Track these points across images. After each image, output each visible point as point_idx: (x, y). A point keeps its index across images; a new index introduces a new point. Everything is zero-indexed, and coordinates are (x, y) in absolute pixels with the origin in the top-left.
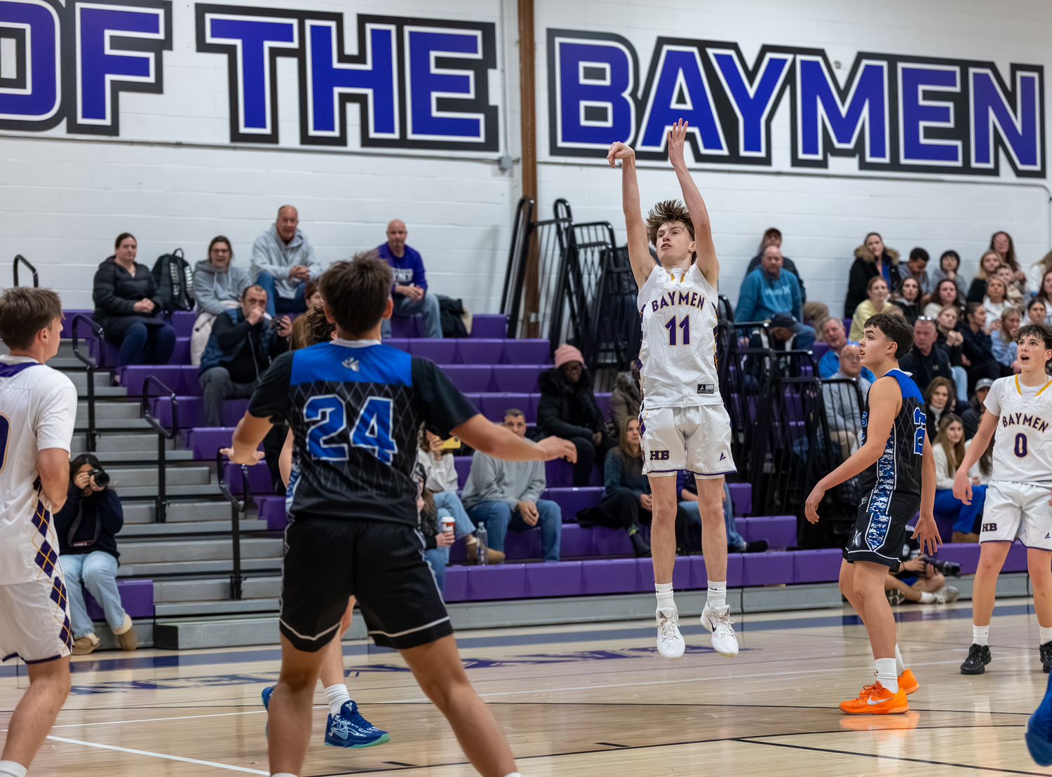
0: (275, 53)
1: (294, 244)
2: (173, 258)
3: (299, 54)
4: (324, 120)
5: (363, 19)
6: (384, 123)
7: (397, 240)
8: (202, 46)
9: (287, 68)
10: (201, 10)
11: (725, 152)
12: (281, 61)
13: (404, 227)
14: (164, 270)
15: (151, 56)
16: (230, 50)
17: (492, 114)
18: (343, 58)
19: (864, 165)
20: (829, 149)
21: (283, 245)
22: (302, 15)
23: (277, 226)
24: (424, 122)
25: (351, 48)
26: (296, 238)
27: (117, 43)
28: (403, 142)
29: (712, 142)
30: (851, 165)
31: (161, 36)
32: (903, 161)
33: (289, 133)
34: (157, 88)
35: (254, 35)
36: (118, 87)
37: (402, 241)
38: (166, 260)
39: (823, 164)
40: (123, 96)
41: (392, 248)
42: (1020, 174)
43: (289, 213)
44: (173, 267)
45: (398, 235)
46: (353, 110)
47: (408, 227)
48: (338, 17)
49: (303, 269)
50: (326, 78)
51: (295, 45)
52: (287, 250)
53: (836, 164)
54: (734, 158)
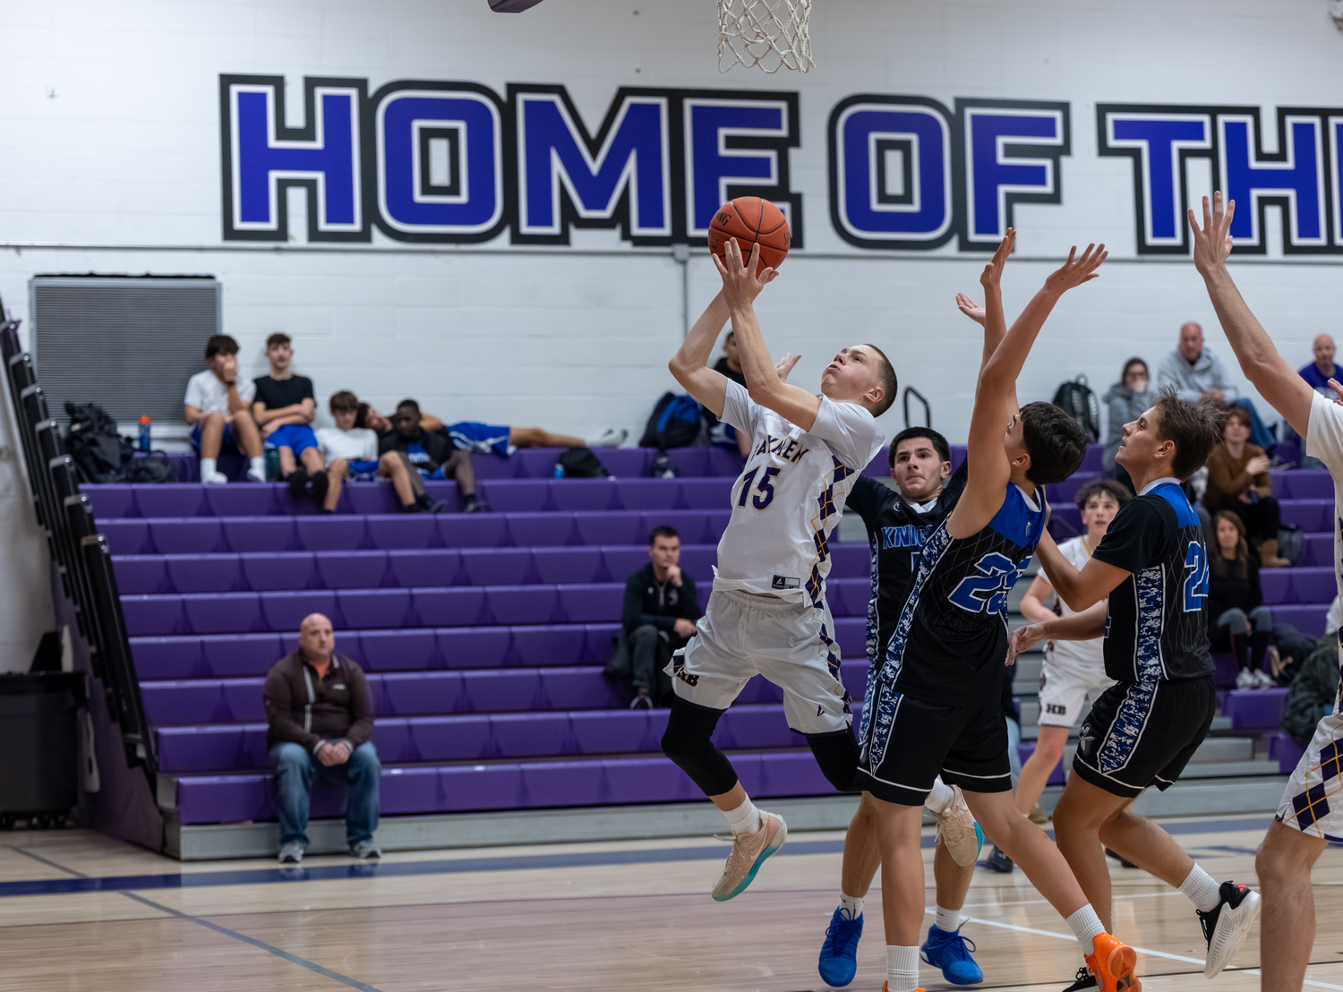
0: (1185, 153)
1: (1201, 365)
2: (1075, 386)
3: (1212, 154)
5: (1283, 112)
7: (1325, 357)
8: (1104, 150)
9: (1199, 170)
10: (1102, 110)
12: (1192, 163)
13: (1331, 341)
14: (1066, 399)
15: (1048, 164)
16: (1135, 154)
18: (1261, 156)
21: (1188, 366)
22: (1214, 111)
23: (1180, 347)
25: (1270, 145)
26: (1204, 358)
27: (1011, 151)
28: (1330, 248)
31: (1058, 140)
34: (1055, 198)
35: (1160, 136)
36: (1012, 199)
37: (1331, 357)
38: (1067, 389)
40: (1019, 209)
41: (1318, 366)
43: (1192, 331)
44: (1076, 396)
45: (1325, 352)
46: (1273, 214)
47: (1337, 343)
48: (1255, 112)
49: (1218, 394)
50: (1242, 181)
51: (1206, 144)
52: (1192, 372)
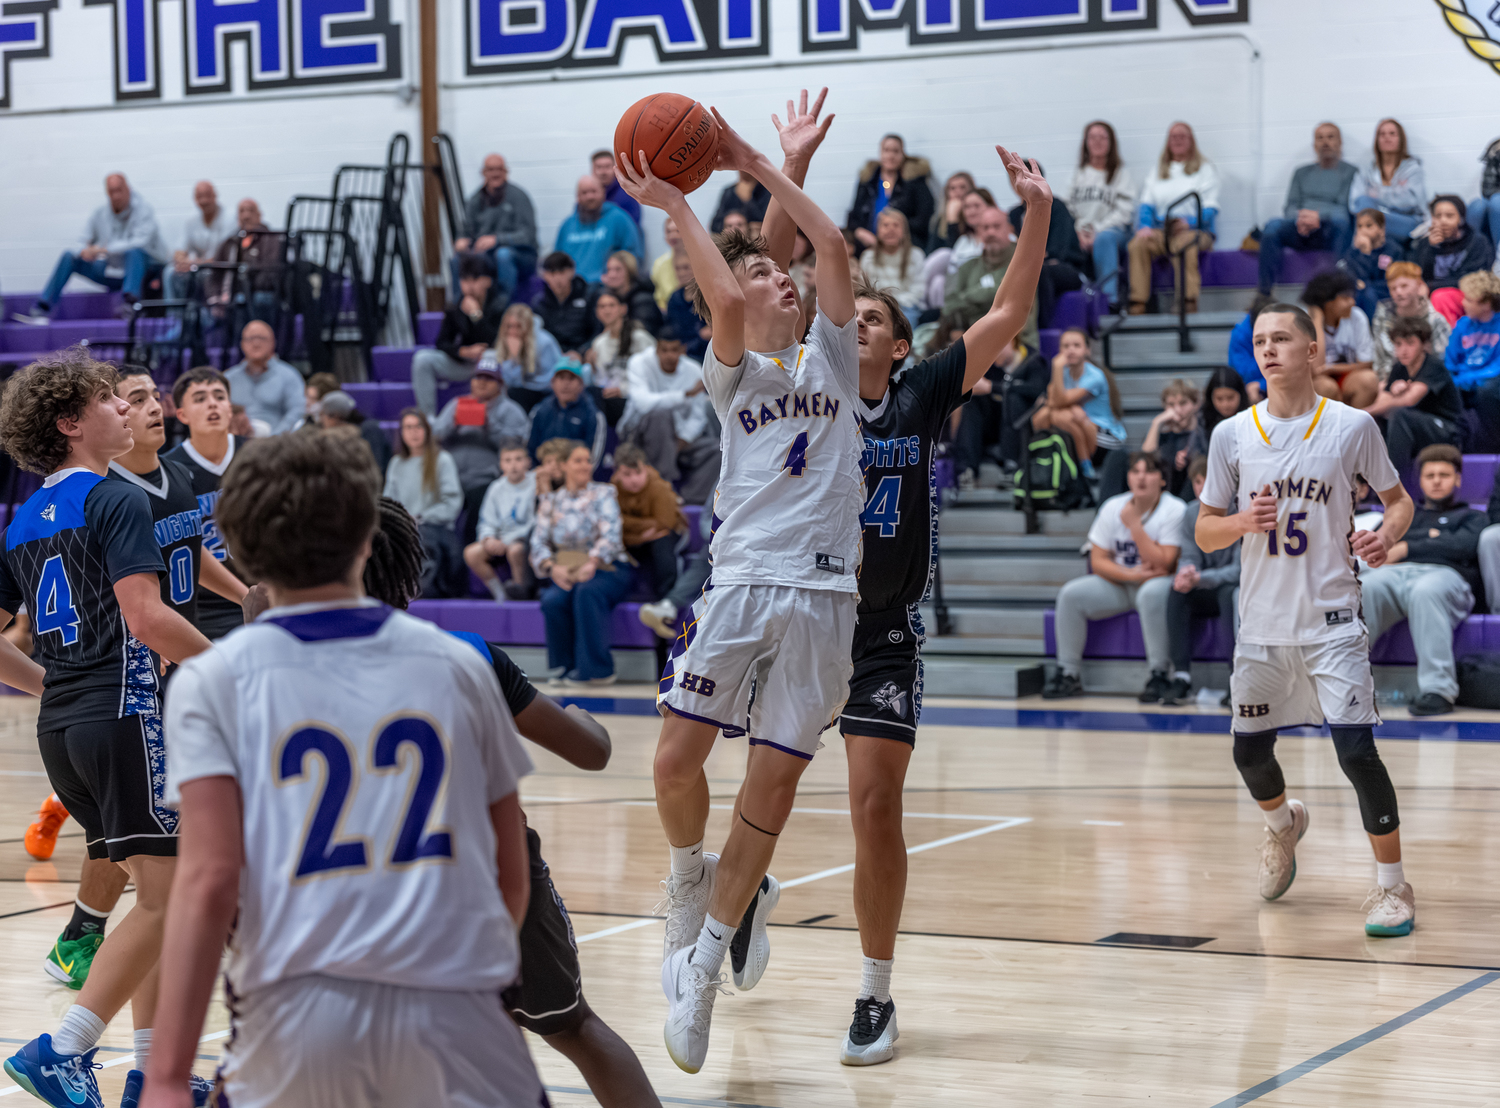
4: (206, 67)
6: (270, 61)
11: (700, 44)
17: (393, 34)
19: (916, 39)
20: (859, 20)
24: (315, 55)
28: (292, 81)
29: (680, 32)
30: (897, 40)
32: (981, 24)
33: (173, 87)
34: (44, 52)
36: (10, 57)
39: (851, 44)
40: (14, 66)
42: (1195, 20)
43: (114, 182)
46: (238, 51)
53: (870, 42)
54: (714, 51)
